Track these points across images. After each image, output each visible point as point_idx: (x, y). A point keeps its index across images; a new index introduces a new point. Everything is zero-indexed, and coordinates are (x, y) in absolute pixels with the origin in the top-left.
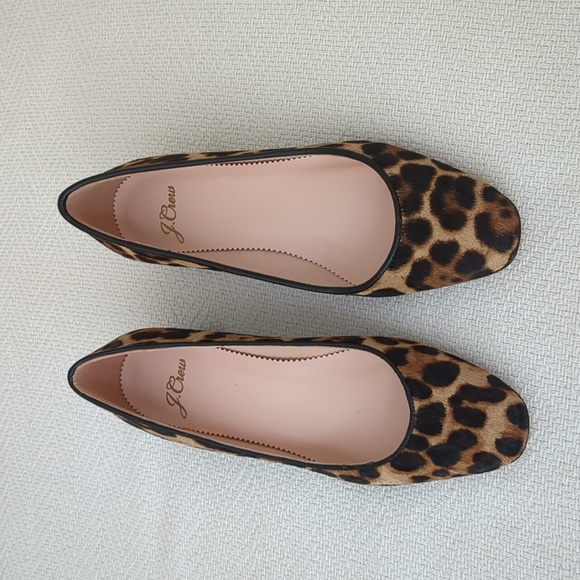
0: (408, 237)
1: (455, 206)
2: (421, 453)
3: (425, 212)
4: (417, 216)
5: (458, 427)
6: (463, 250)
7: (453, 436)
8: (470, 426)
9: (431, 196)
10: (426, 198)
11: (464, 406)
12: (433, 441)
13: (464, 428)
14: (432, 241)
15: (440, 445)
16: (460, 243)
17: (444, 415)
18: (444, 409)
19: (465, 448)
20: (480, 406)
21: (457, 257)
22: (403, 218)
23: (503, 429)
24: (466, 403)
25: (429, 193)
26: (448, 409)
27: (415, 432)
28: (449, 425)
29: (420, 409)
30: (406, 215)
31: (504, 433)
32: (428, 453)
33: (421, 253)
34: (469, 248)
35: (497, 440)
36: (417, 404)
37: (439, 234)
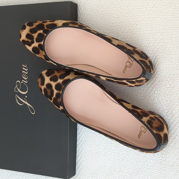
0: (61, 87)
1: (48, 90)
2: (46, 28)
3: (55, 92)
4: (58, 92)
5: (33, 35)
6: (49, 77)
7: (35, 32)
8: (30, 34)
9: (53, 96)
10: (54, 96)
11: (31, 40)
12: (41, 31)
13: (32, 34)
14: (56, 83)
15: (40, 30)
16: (49, 80)
17: (36, 38)
18: (36, 40)
19: (34, 28)
20: (27, 40)
21: (52, 76)
22: (61, 92)
23: (23, 32)
24: (30, 41)
25: (54, 97)
26: (35, 40)
27: (45, 35)
28: (35, 35)
29: (42, 41)
30: (60, 93)
31: (23, 31)
32: (44, 28)
33: (60, 81)
34: (48, 77)
35: (25, 29)
36: (42, 43)
37: (54, 84)
